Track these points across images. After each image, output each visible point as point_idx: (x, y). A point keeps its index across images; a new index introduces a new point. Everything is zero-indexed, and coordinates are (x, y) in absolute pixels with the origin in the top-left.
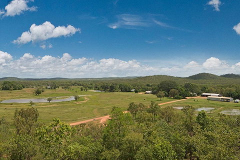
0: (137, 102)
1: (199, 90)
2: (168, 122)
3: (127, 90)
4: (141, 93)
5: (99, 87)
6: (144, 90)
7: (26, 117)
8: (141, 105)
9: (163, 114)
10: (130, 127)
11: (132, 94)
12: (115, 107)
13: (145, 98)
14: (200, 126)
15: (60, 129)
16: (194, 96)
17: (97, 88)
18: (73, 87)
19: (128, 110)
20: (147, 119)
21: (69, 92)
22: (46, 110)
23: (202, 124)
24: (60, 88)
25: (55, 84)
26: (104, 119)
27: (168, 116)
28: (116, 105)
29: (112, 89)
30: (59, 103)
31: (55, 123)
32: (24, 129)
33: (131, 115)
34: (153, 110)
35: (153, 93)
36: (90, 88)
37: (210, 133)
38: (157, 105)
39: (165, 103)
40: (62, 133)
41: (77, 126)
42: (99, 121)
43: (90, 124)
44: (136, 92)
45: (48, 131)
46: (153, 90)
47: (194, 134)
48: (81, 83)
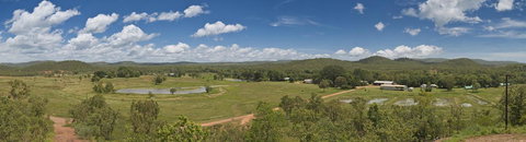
0: (292, 95)
1: (371, 76)
2: (333, 121)
3: (278, 78)
4: (298, 83)
5: (240, 74)
6: (302, 78)
7: (144, 112)
8: (298, 99)
9: (327, 110)
10: (282, 130)
11: (286, 84)
12: (261, 103)
13: (304, 89)
14: (372, 123)
15: (188, 131)
16: (365, 85)
17: (236, 76)
18: (203, 75)
19: (280, 106)
20: (306, 117)
21: (199, 81)
22: (169, 104)
23: (374, 120)
24: (187, 75)
25: (179, 70)
26: (246, 119)
27: (333, 112)
28: (263, 100)
29: (257, 77)
30: (185, 96)
31: (181, 122)
32: (142, 127)
33: (285, 113)
34: (315, 105)
35: (314, 82)
36: (227, 76)
37: (382, 130)
38: (318, 98)
39: (330, 95)
40: (191, 136)
41: (209, 128)
42: (240, 121)
43: (228, 126)
44: (291, 81)
45: (173, 132)
46: (314, 78)
47: (365, 133)
48: (215, 69)
